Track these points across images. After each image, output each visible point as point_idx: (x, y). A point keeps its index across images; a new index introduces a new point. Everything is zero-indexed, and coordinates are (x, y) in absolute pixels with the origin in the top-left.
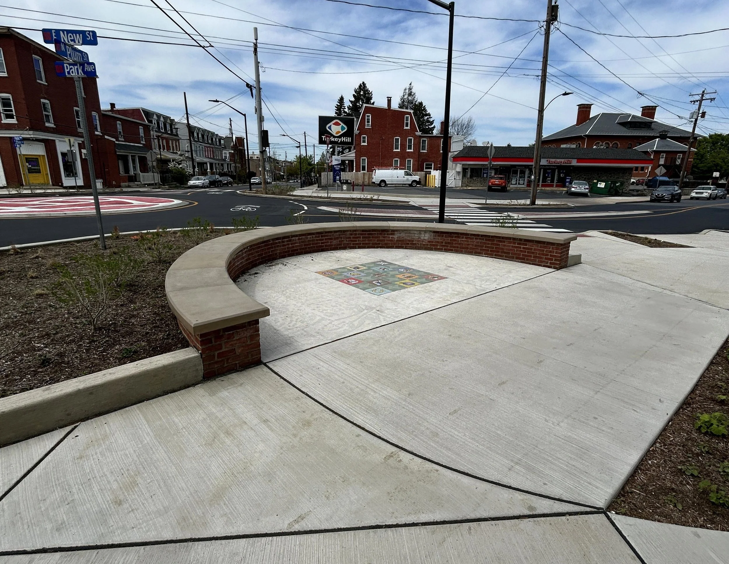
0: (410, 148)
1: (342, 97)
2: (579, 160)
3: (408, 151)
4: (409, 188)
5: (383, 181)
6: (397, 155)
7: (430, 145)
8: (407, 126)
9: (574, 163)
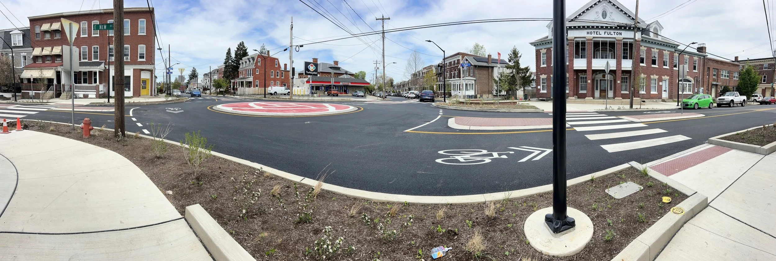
0: (278, 76)
1: (230, 48)
2: (352, 83)
3: (277, 77)
4: (284, 96)
5: (276, 92)
6: (272, 79)
7: (285, 75)
8: (276, 65)
9: (350, 84)
